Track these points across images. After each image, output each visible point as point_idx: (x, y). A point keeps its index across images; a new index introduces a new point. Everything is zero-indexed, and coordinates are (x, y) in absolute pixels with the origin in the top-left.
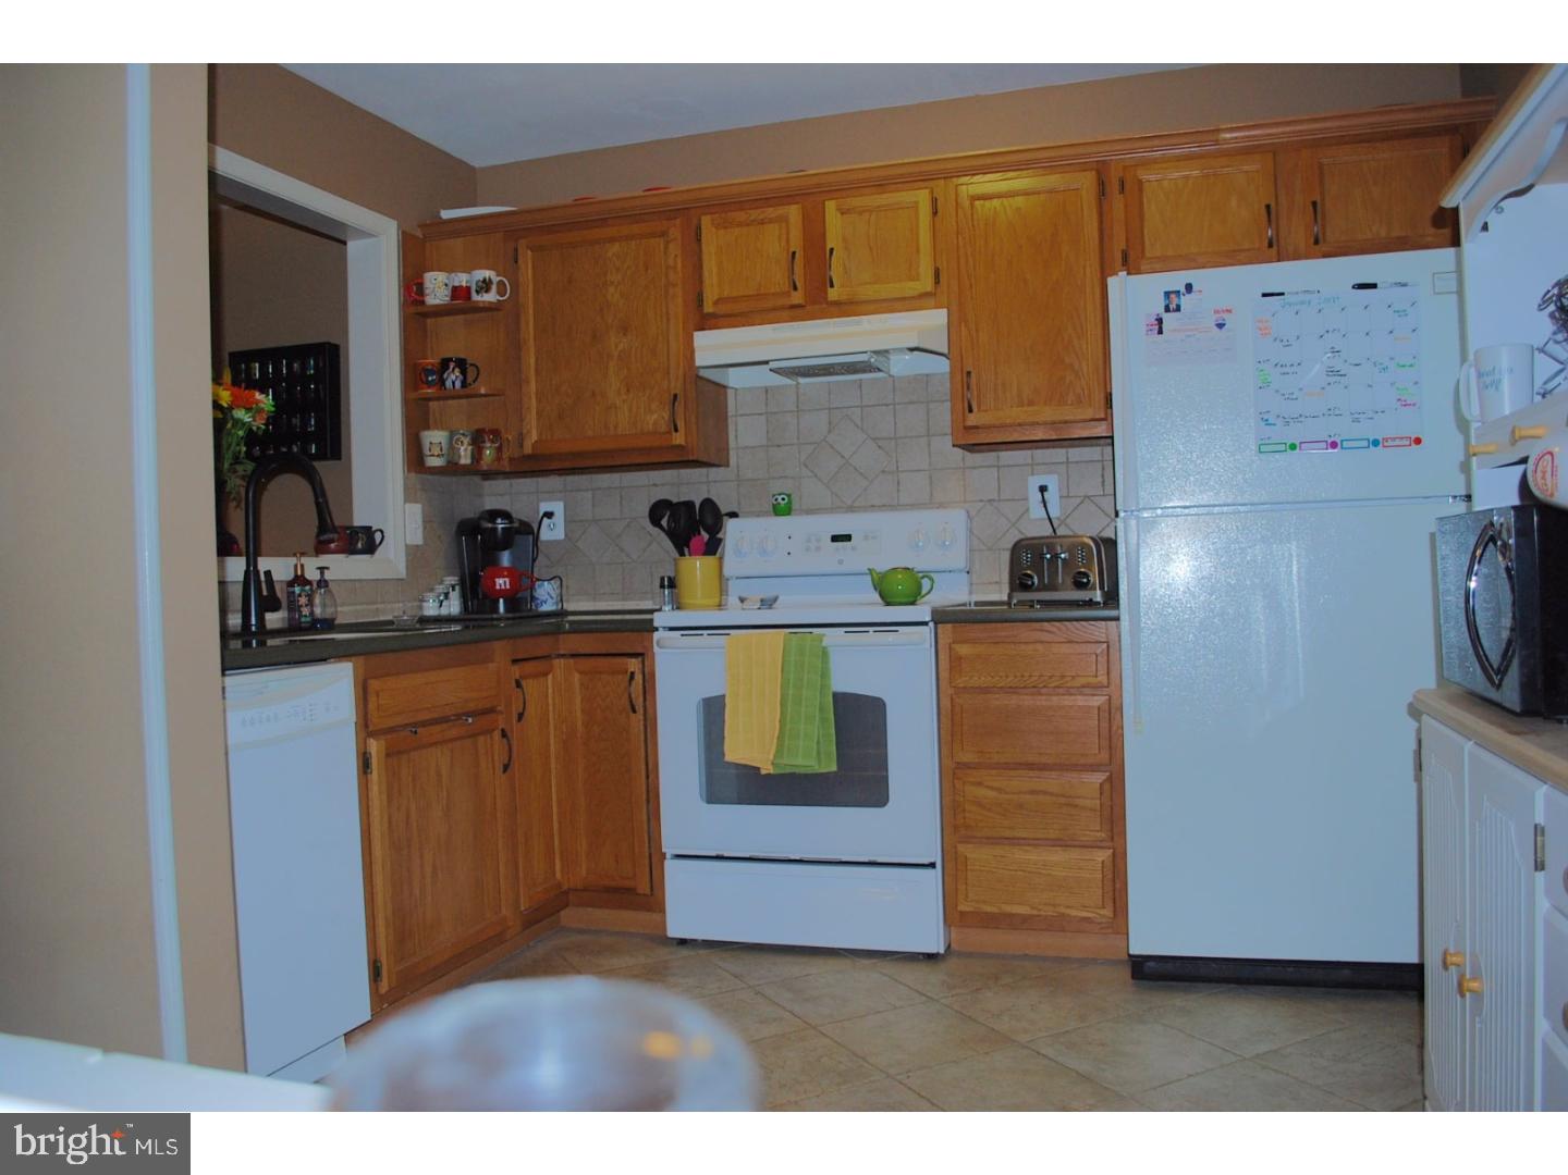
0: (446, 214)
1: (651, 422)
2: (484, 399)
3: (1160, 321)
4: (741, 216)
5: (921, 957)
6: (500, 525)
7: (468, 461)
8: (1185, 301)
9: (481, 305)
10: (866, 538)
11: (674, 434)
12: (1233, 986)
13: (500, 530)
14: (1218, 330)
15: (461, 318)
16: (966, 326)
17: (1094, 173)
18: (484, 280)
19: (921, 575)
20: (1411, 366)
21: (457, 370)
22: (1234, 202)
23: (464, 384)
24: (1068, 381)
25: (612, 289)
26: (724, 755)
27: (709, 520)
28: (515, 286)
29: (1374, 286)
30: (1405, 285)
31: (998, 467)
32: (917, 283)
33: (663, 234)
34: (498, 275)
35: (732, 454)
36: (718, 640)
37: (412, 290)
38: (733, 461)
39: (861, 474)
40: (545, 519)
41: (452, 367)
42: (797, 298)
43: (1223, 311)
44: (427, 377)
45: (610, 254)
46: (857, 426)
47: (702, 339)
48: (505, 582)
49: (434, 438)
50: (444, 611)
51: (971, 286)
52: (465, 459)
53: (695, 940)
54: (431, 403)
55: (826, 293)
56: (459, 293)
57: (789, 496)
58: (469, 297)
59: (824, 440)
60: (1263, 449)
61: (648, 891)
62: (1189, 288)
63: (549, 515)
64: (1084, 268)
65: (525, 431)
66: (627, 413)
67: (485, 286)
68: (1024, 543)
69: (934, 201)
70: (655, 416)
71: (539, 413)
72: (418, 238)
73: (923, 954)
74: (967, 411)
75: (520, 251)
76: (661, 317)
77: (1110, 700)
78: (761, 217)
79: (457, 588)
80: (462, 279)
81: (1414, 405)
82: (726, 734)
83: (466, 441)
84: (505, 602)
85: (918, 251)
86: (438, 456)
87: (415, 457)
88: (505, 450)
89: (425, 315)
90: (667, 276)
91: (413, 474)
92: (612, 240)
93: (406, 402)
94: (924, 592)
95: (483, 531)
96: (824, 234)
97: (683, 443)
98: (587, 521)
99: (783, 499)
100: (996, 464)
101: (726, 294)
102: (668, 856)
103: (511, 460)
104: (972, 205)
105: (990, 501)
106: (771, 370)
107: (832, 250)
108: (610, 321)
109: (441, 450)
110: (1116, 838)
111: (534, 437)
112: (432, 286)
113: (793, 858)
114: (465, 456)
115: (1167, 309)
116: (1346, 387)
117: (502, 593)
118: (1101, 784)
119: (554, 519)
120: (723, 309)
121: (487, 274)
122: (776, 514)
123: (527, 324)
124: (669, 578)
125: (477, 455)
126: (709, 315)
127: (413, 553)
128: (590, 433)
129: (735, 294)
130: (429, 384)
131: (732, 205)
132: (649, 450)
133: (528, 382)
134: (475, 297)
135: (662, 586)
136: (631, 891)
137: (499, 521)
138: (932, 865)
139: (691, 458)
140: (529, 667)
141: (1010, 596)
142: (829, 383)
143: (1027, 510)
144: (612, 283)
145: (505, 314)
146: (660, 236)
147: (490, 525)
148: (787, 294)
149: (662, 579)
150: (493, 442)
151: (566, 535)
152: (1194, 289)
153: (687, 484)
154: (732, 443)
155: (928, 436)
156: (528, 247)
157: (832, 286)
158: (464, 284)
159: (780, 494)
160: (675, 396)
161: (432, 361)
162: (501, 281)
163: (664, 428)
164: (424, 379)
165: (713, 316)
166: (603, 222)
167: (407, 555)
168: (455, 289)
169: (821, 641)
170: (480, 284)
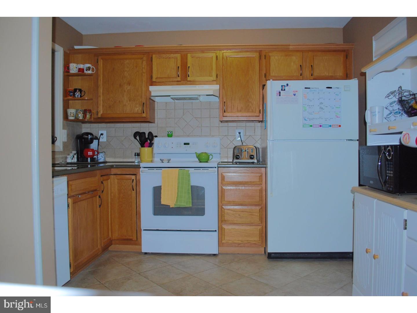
0: (76, 47)
1: (136, 110)
2: (87, 101)
3: (280, 93)
4: (164, 56)
5: (212, 255)
6: (90, 137)
7: (82, 118)
8: (286, 88)
9: (87, 74)
10: (193, 144)
11: (143, 113)
12: (292, 259)
13: (89, 138)
14: (294, 96)
15: (80, 77)
16: (224, 90)
17: (258, 53)
18: (88, 67)
19: (209, 154)
20: (339, 108)
21: (79, 92)
22: (292, 64)
23: (81, 97)
24: (250, 106)
25: (126, 73)
26: (161, 202)
27: (150, 138)
28: (97, 69)
29: (331, 88)
30: (338, 88)
31: (228, 127)
32: (212, 77)
33: (142, 58)
34: (92, 66)
35: (156, 120)
36: (159, 171)
37: (66, 68)
38: (156, 122)
39: (191, 127)
40: (101, 136)
41: (77, 91)
42: (179, 79)
43: (295, 91)
44: (70, 93)
45: (126, 63)
46: (191, 114)
47: (151, 88)
48: (91, 153)
49: (71, 111)
50: (73, 161)
51: (226, 79)
52: (81, 118)
53: (149, 253)
54: (70, 101)
55: (187, 78)
56: (81, 70)
57: (172, 132)
58: (83, 71)
59: (182, 117)
60: (304, 126)
61: (136, 240)
62: (287, 85)
63: (102, 134)
64: (255, 77)
65: (99, 111)
66: (129, 107)
67: (89, 69)
68: (237, 147)
69: (217, 57)
70: (138, 108)
71: (103, 106)
72: (68, 53)
73: (212, 254)
74: (224, 112)
75: (99, 59)
76: (140, 81)
77: (262, 188)
78: (170, 56)
79: (76, 154)
80: (81, 66)
81: (339, 117)
82: (162, 197)
83: (81, 112)
84: (90, 158)
85: (212, 69)
86: (72, 116)
87: (66, 116)
88: (92, 115)
89: (69, 76)
90: (142, 70)
91: (65, 121)
92: (126, 59)
93: (64, 100)
94: (210, 159)
95: (85, 138)
96: (187, 62)
97: (145, 116)
98: (113, 136)
99: (171, 133)
100: (227, 126)
101: (159, 76)
102: (142, 230)
103: (94, 118)
104: (227, 59)
105: (225, 135)
106: (171, 98)
107: (189, 67)
108: (125, 81)
109: (74, 115)
110: (263, 223)
111: (101, 112)
112: (72, 67)
113: (178, 230)
114: (81, 116)
115: (282, 90)
116: (324, 112)
117: (90, 156)
118: (260, 209)
119: (103, 135)
120: (158, 80)
121: (89, 65)
122: (168, 137)
123: (100, 81)
124: (137, 153)
125: (85, 116)
126: (154, 82)
127: (65, 144)
128: (118, 112)
129: (161, 77)
130: (71, 96)
131: (161, 52)
132: (134, 118)
133: (100, 96)
134: (85, 72)
135: (135, 155)
136: (131, 240)
137: (89, 135)
138: (216, 231)
139: (147, 121)
140: (105, 177)
141: (233, 160)
142: (184, 102)
143: (235, 138)
144: (126, 71)
145: (94, 77)
146: (141, 59)
147: (87, 137)
148: (176, 78)
149: (135, 153)
150: (89, 113)
151: (107, 140)
152: (289, 85)
153: (143, 127)
154: (156, 117)
155: (210, 118)
156: (101, 59)
157: (189, 76)
158: (82, 68)
159: (169, 131)
160: (144, 103)
161: (71, 88)
162: (93, 68)
163: (140, 112)
164: (69, 94)
165: (155, 82)
166: (124, 54)
167: (63, 144)
168: (79, 69)
169: (189, 172)
170: (87, 68)
